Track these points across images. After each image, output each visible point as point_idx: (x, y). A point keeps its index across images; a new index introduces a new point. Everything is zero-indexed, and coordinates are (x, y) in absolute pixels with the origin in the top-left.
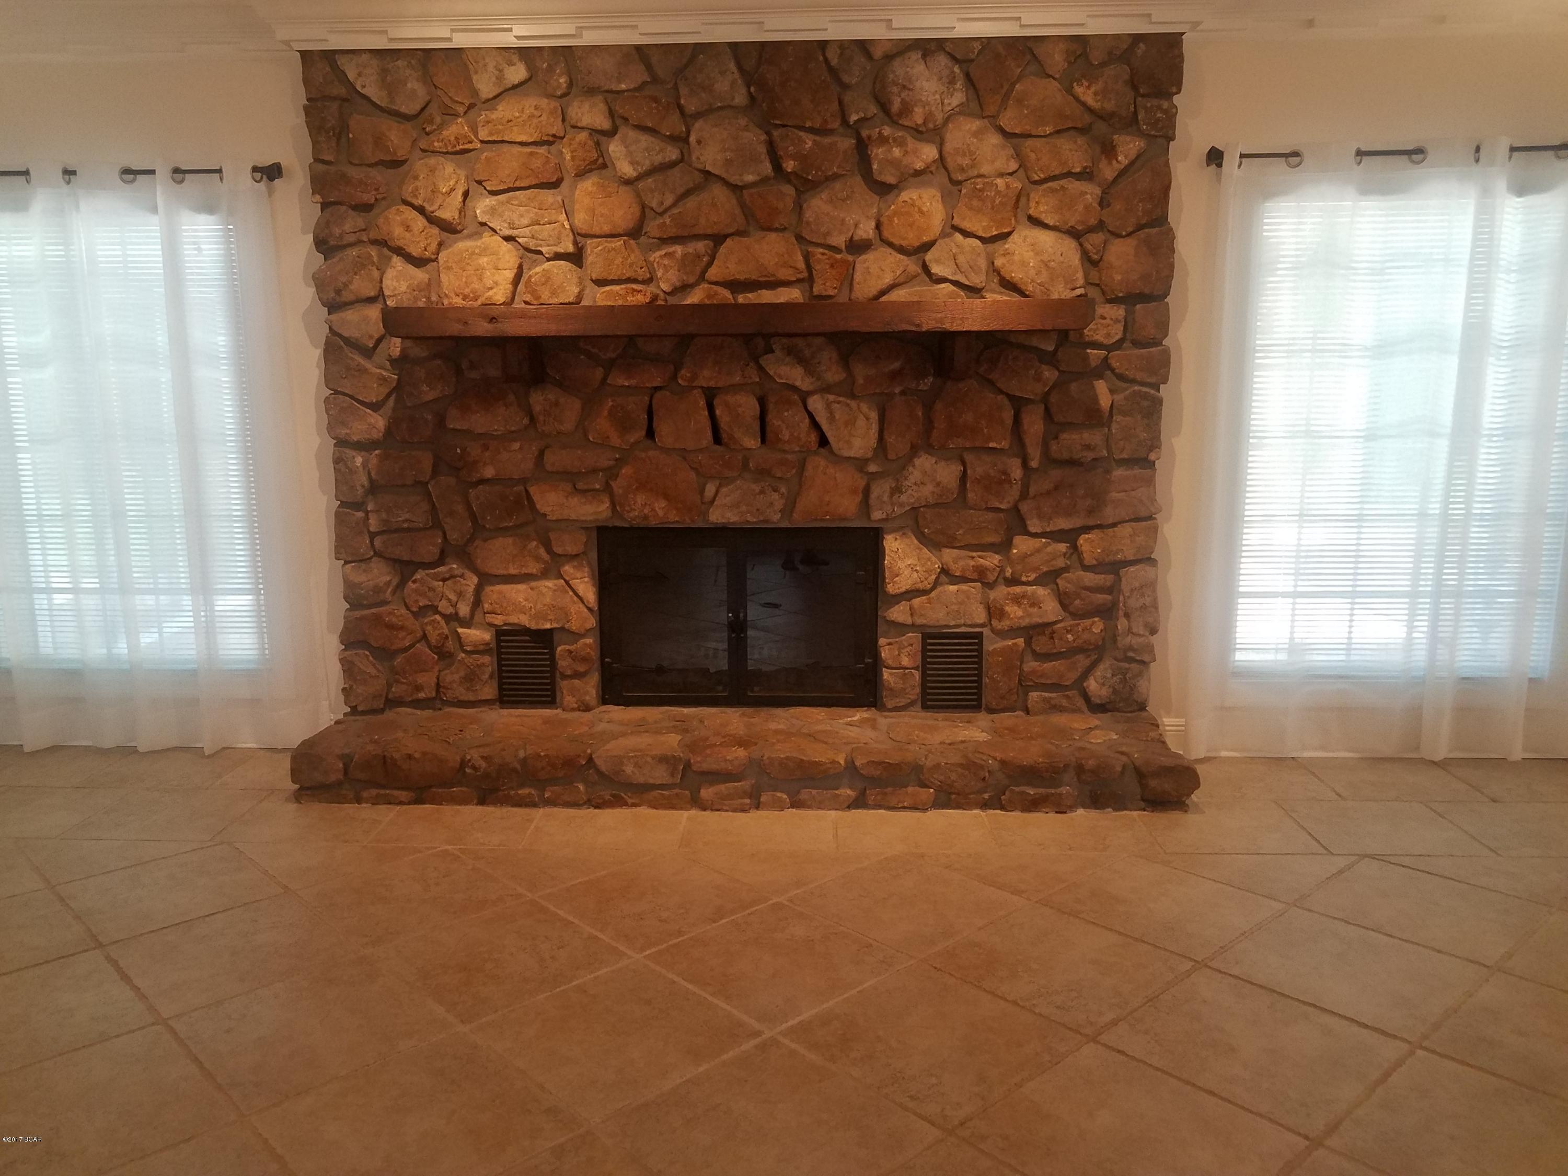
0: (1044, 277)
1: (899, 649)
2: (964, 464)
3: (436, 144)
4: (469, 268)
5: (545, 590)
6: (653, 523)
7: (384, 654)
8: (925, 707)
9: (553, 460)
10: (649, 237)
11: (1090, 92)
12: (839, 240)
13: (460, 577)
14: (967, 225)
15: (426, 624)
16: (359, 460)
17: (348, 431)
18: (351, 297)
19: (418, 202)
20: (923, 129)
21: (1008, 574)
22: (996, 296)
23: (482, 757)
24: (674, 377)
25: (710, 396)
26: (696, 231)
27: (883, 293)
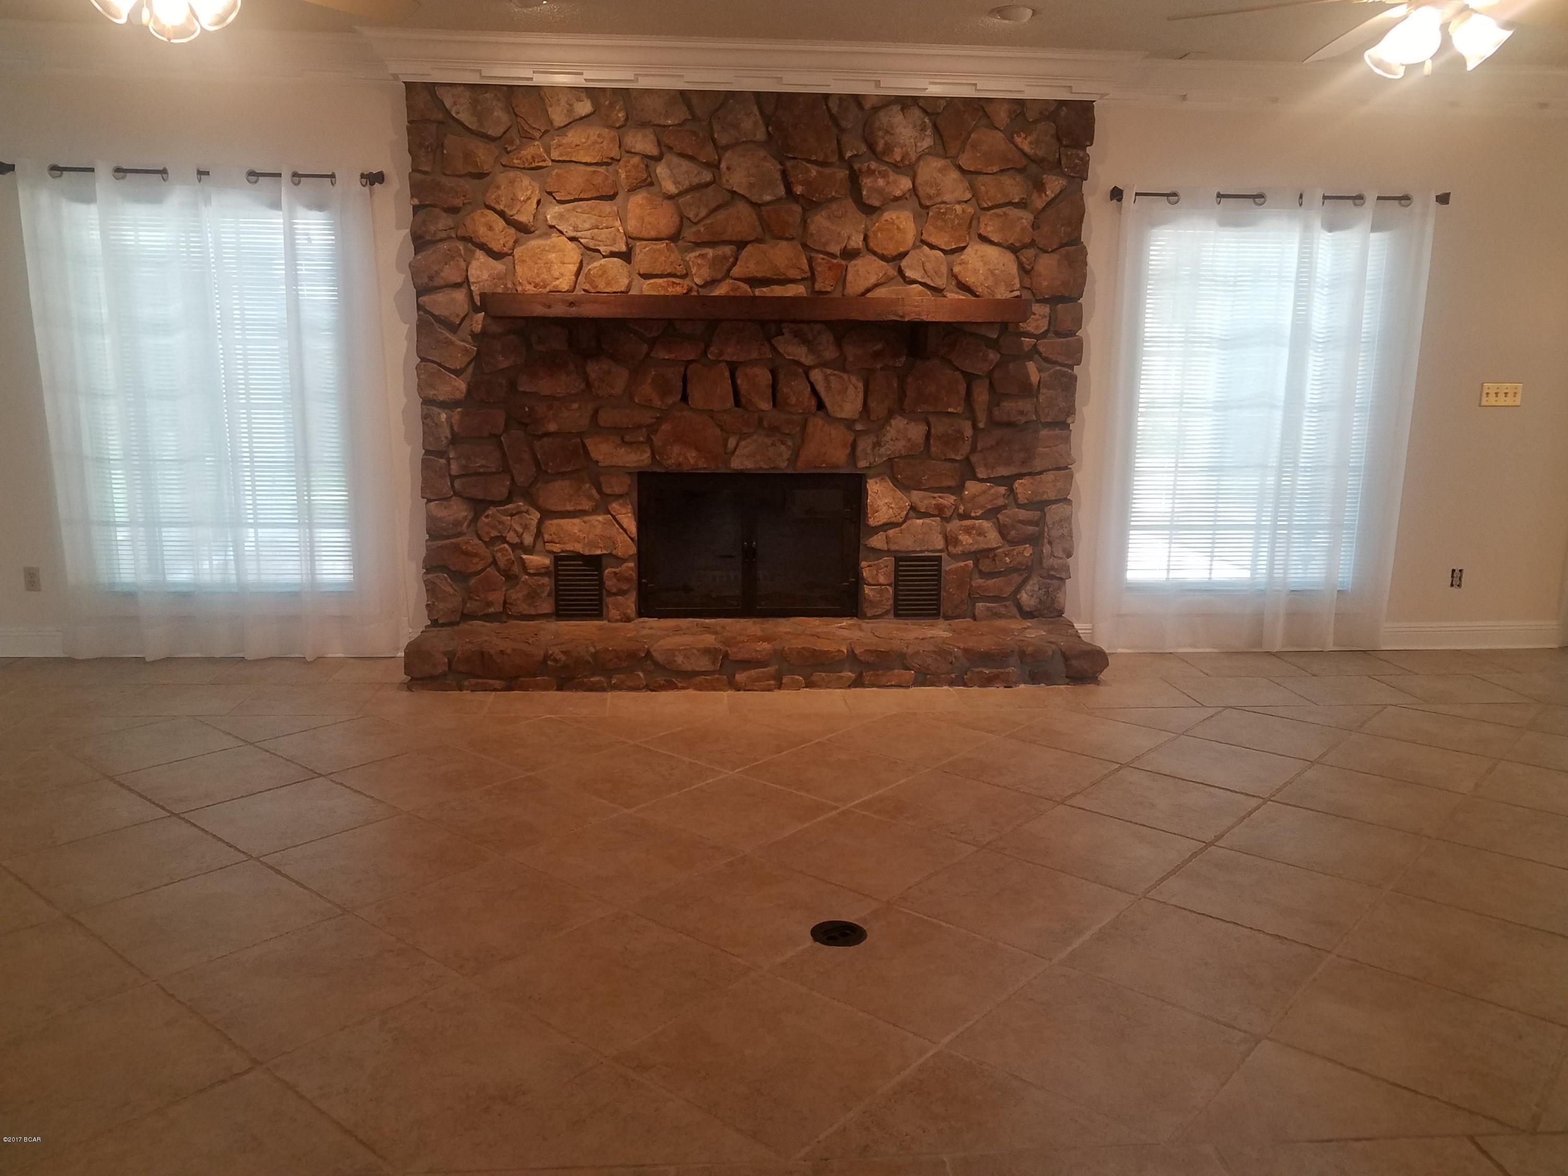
0: (990, 282)
1: (877, 570)
2: (929, 425)
3: (515, 161)
4: (539, 261)
5: (596, 523)
6: (685, 469)
7: (460, 576)
8: (897, 615)
9: (606, 418)
10: (685, 241)
11: (1026, 142)
12: (836, 249)
13: (525, 512)
14: (933, 240)
15: (497, 551)
16: (443, 416)
17: (435, 392)
18: (442, 283)
19: (500, 207)
20: (900, 165)
21: (961, 511)
22: (954, 295)
23: (562, 652)
24: (705, 353)
25: (733, 368)
26: (725, 237)
27: (868, 290)
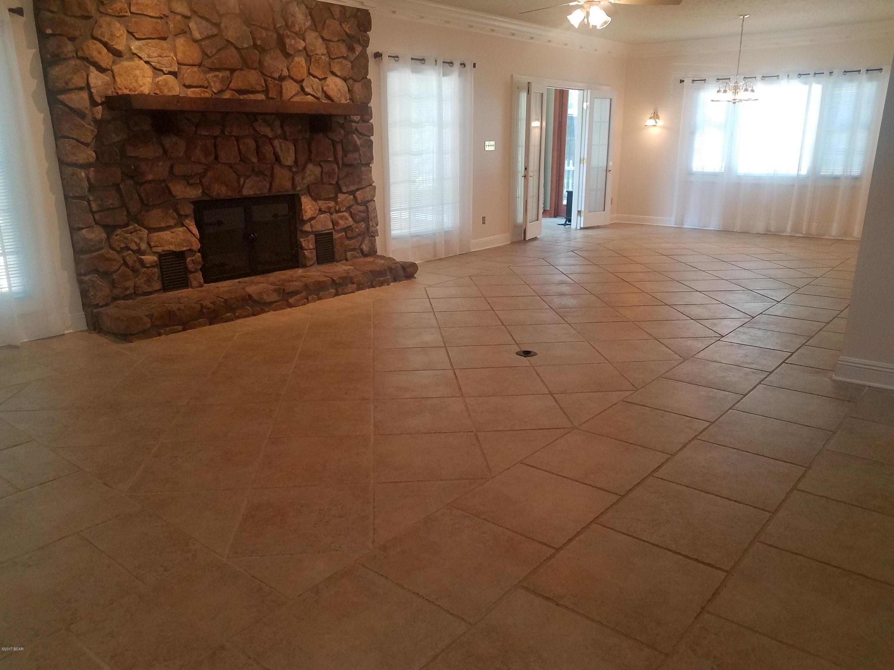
0: (339, 96)
1: (308, 242)
2: (321, 167)
3: (109, 10)
4: (131, 75)
5: (179, 233)
6: (222, 197)
7: (105, 275)
8: (318, 264)
9: (178, 170)
10: (205, 67)
11: (347, 27)
12: (276, 75)
13: (139, 230)
14: (315, 73)
15: (126, 256)
16: (83, 174)
17: (77, 158)
18: (73, 87)
20: (299, 33)
21: (337, 209)
22: (325, 101)
23: (211, 303)
24: (223, 132)
25: (237, 139)
27: (291, 98)
